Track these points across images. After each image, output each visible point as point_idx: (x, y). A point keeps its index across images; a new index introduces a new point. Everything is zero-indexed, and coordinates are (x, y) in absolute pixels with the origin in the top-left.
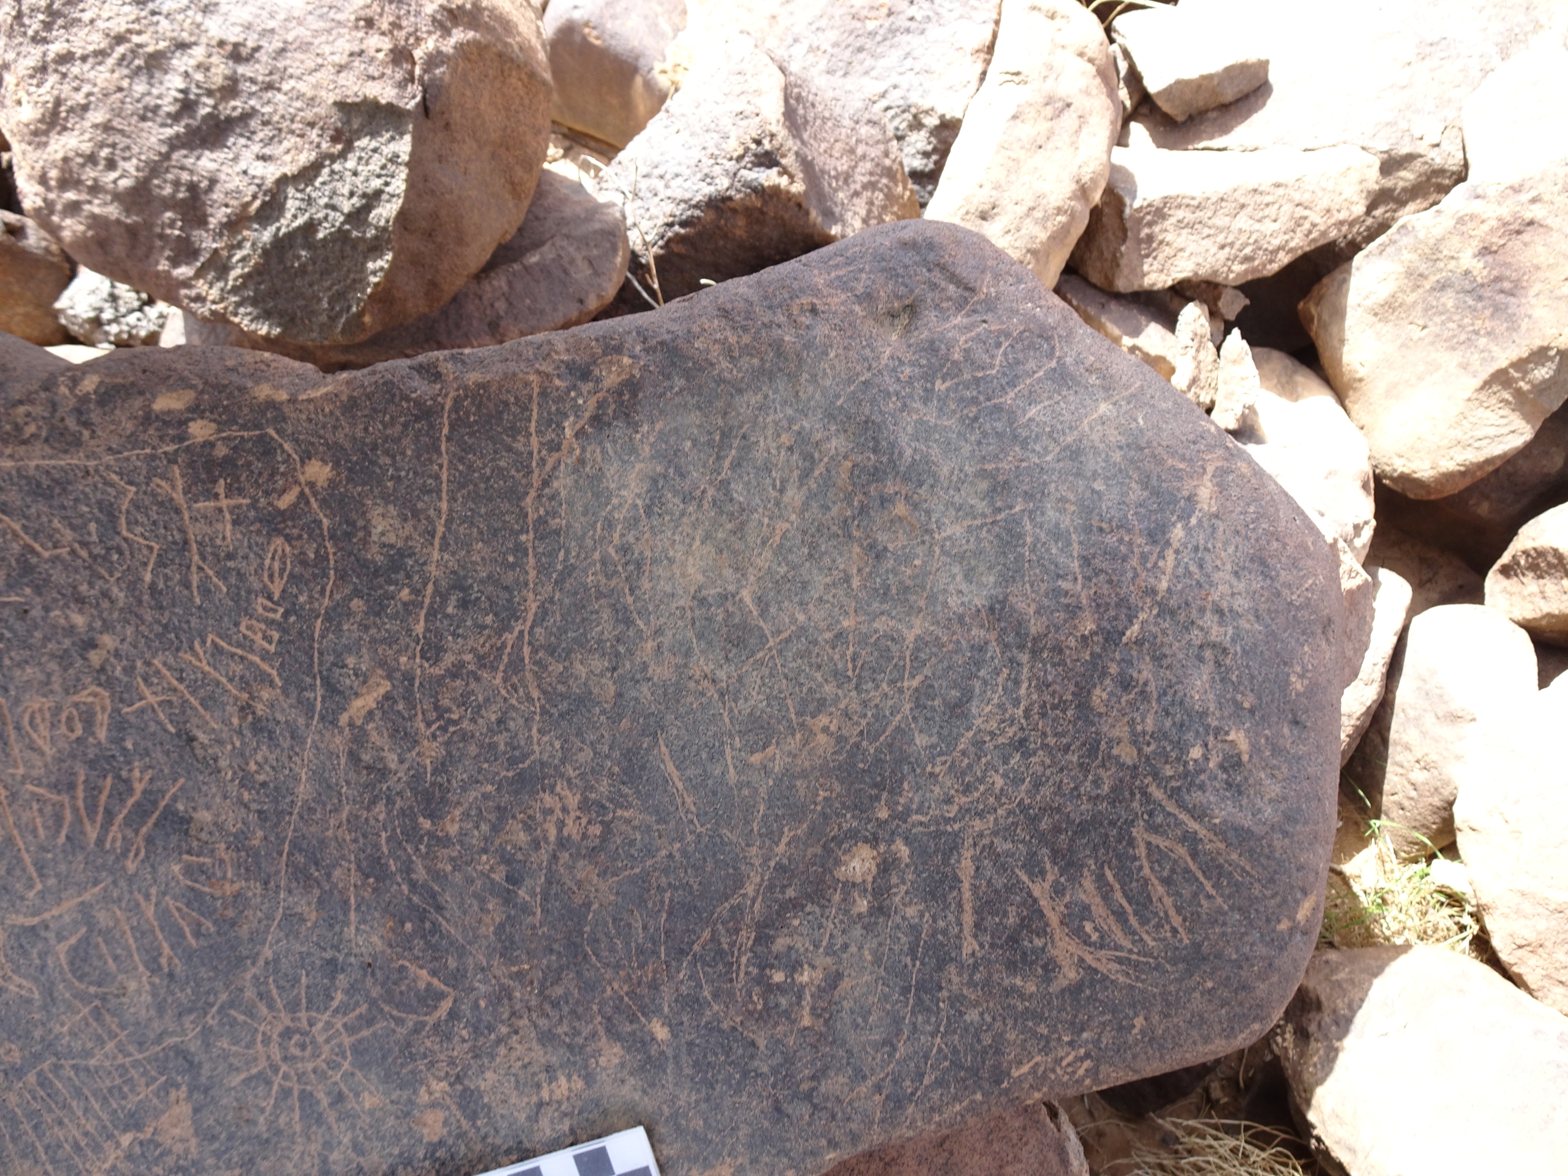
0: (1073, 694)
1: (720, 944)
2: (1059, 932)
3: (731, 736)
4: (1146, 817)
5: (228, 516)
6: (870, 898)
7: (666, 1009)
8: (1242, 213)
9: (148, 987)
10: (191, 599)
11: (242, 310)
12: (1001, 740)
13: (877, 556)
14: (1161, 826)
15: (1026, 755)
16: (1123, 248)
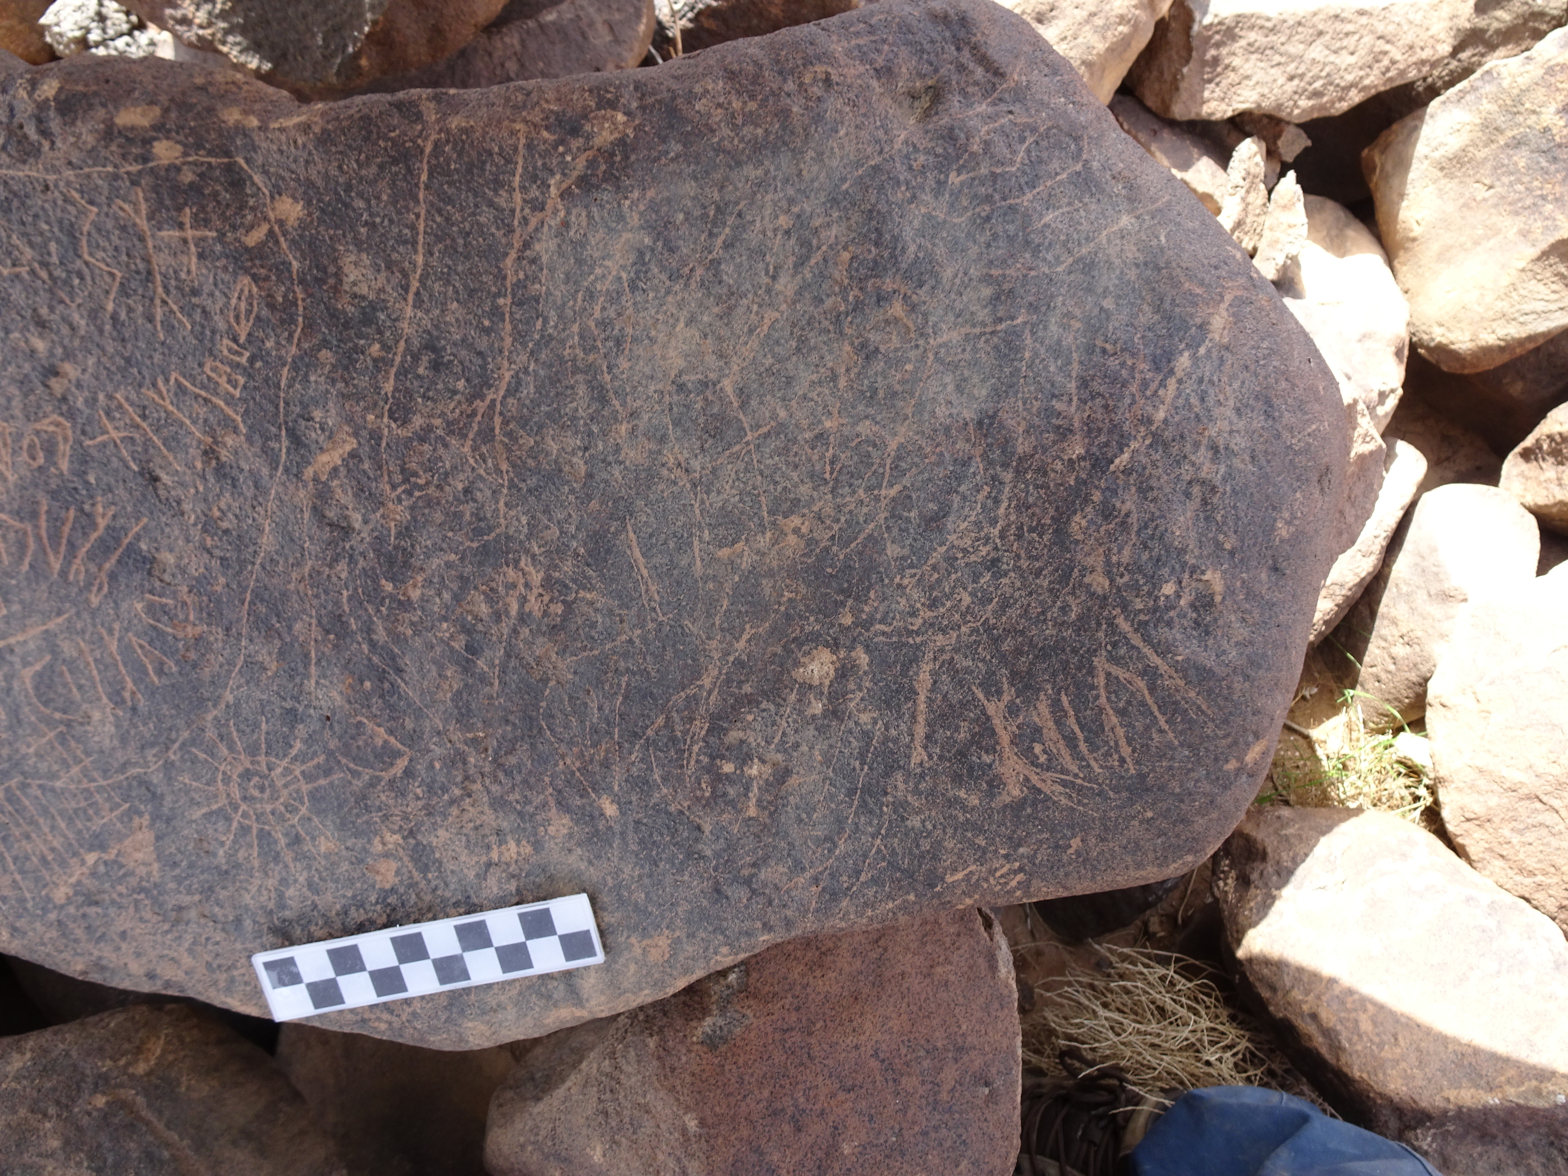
0: (1052, 518)
1: (673, 731)
2: (1008, 751)
3: (701, 529)
4: (1109, 647)
5: (193, 249)
6: (825, 701)
7: (616, 788)
8: (1318, 42)
9: (111, 719)
10: (154, 334)
11: (230, 39)
12: (973, 558)
13: (867, 357)
14: (1123, 658)
15: (998, 575)
16: (1185, 70)
